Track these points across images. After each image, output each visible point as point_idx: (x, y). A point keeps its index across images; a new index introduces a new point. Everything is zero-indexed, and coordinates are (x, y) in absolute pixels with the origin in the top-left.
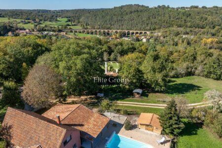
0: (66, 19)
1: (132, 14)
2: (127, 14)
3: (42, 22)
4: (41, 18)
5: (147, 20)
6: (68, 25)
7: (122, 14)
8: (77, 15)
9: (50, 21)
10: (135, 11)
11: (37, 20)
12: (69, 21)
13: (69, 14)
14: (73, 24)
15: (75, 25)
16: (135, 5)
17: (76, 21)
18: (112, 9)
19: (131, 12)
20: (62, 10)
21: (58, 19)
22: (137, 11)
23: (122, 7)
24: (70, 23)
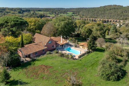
0: (72, 13)
1: (111, 10)
2: (108, 10)
3: (59, 14)
4: (59, 12)
5: (121, 14)
6: (73, 16)
7: (104, 10)
8: (78, 11)
9: (63, 13)
10: (113, 9)
11: (57, 13)
12: (74, 13)
13: (74, 10)
14: (75, 15)
15: (76, 16)
16: (114, 5)
17: (78, 14)
18: (99, 8)
19: (111, 9)
20: (71, 8)
21: (68, 13)
22: (115, 8)
23: (105, 7)
24: (74, 15)
